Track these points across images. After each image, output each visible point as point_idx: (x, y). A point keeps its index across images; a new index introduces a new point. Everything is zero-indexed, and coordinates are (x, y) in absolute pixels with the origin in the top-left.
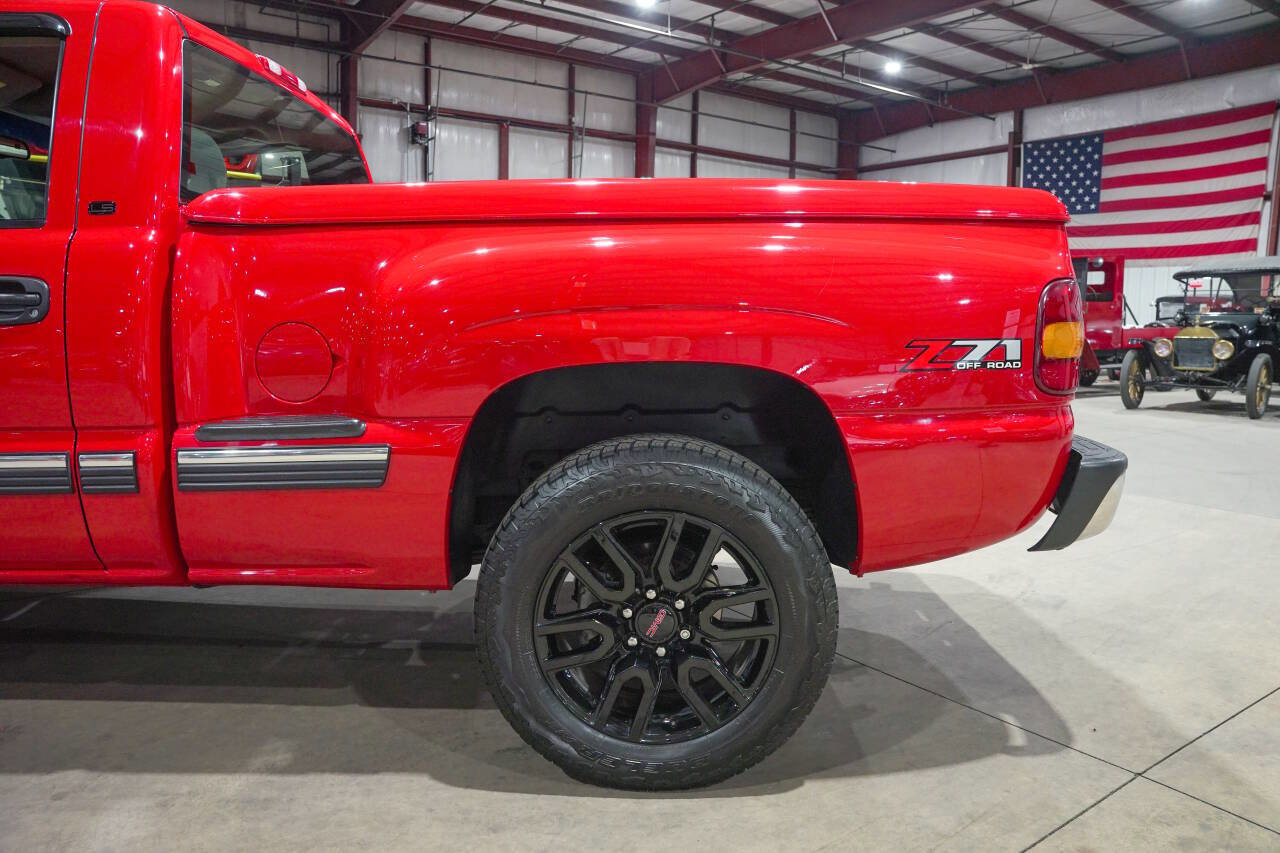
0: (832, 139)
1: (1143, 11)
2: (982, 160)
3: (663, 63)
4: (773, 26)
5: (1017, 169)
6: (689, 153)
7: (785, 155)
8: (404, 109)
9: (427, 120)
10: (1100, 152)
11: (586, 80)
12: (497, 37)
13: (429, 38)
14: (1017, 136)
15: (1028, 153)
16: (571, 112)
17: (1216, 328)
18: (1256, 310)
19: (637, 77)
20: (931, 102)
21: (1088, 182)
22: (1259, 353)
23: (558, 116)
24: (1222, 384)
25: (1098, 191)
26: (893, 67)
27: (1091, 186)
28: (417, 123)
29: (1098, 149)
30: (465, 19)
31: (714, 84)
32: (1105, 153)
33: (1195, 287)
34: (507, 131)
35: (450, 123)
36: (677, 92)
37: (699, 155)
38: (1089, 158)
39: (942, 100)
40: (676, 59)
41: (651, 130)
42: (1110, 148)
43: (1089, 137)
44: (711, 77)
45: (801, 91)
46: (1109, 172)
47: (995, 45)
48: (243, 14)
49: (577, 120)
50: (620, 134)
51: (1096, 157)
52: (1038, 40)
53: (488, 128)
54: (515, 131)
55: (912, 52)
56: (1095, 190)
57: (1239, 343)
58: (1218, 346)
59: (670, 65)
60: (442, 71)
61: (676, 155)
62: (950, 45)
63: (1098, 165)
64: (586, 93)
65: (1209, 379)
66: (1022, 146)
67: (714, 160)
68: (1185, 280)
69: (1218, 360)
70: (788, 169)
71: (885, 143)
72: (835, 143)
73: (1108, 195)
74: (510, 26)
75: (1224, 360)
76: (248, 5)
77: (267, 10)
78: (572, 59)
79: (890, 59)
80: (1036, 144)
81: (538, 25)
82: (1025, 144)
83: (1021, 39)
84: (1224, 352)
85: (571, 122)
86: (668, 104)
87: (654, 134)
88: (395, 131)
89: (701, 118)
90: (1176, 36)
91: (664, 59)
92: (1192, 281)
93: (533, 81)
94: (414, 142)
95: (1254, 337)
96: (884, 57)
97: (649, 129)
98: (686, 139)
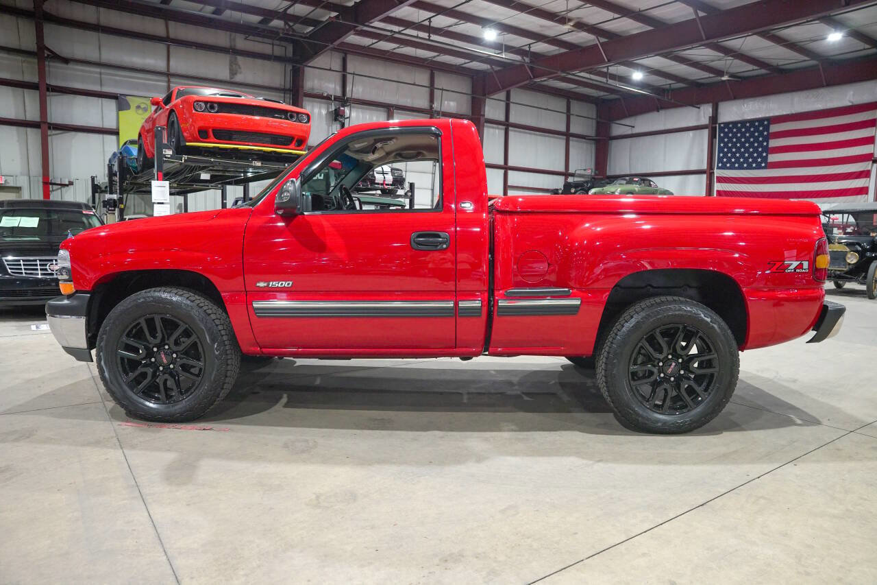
0: (592, 119)
1: (797, 45)
2: (691, 133)
3: (491, 70)
4: (563, 50)
5: (714, 140)
6: (504, 127)
7: (563, 128)
8: (330, 99)
9: (344, 106)
10: (768, 131)
11: (442, 81)
12: (388, 54)
13: (346, 54)
14: (714, 119)
15: (722, 130)
16: (432, 100)
17: (848, 245)
18: (872, 234)
19: (472, 78)
20: (659, 97)
21: (760, 149)
22: (873, 260)
23: (423, 103)
24: (851, 278)
25: (767, 155)
26: (637, 76)
27: (762, 152)
28: (339, 108)
29: (767, 128)
30: (373, 44)
31: (526, 85)
32: (770, 131)
33: (833, 220)
34: (393, 113)
35: (358, 108)
36: (500, 90)
37: (510, 128)
38: (761, 134)
39: (668, 96)
40: (499, 68)
41: (482, 113)
42: (774, 128)
43: (761, 121)
44: (523, 81)
45: (575, 88)
46: (774, 143)
47: (704, 63)
48: (234, 40)
49: (436, 106)
50: (461, 115)
51: (765, 133)
52: (731, 61)
53: (381, 111)
54: (398, 113)
55: (650, 66)
56: (764, 154)
57: (862, 254)
58: (849, 255)
59: (496, 72)
60: (355, 76)
61: (496, 128)
62: (673, 63)
63: (767, 139)
64: (442, 90)
65: (844, 275)
66: (717, 125)
67: (520, 132)
68: (828, 215)
69: (849, 264)
70: (565, 137)
71: (627, 121)
72: (594, 122)
73: (773, 158)
74: (398, 48)
75: (853, 264)
77: (251, 37)
78: (433, 68)
79: (636, 71)
80: (727, 124)
81: (416, 48)
82: (720, 124)
83: (719, 60)
84: (853, 259)
85: (431, 107)
86: (492, 97)
87: (484, 115)
88: (324, 112)
89: (512, 105)
90: (817, 60)
91: (492, 68)
92: (832, 216)
93: (412, 83)
94: (336, 120)
95: (871, 250)
96: (631, 69)
97: (480, 112)
98: (502, 118)
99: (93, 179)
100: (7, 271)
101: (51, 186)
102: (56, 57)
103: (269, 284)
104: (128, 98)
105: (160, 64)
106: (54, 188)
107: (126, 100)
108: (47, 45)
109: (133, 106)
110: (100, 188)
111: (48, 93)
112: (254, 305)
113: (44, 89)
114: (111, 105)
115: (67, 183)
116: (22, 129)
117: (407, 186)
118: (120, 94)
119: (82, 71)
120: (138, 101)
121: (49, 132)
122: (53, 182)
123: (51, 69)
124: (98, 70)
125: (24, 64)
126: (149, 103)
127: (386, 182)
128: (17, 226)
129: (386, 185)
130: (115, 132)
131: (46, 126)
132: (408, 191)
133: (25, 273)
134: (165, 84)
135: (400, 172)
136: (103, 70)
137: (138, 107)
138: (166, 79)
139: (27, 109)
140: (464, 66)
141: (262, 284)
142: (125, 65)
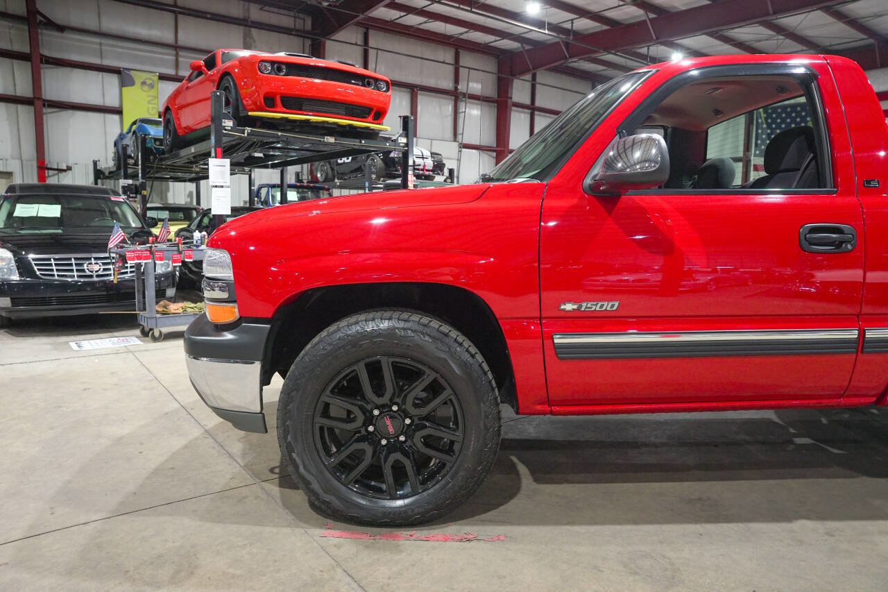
3: (521, 50)
4: (605, 27)
6: (530, 111)
11: (467, 59)
12: (413, 30)
13: (367, 29)
16: (457, 81)
19: (498, 58)
23: (448, 84)
26: (677, 57)
30: (401, 17)
31: (555, 67)
34: (417, 94)
36: (530, 70)
37: (536, 113)
40: (531, 47)
41: (509, 95)
44: (557, 61)
45: (604, 70)
47: (747, 43)
48: (248, 10)
49: (462, 87)
50: (487, 97)
53: (404, 92)
54: (422, 95)
55: (690, 47)
59: (526, 51)
61: (521, 112)
62: (719, 42)
64: (470, 69)
67: (545, 116)
74: (425, 22)
76: (251, 4)
77: (267, 8)
78: (458, 45)
79: (675, 51)
81: (446, 22)
83: (768, 40)
85: (456, 88)
86: (520, 78)
87: (511, 98)
89: (538, 87)
90: (874, 39)
91: (523, 47)
93: (442, 61)
96: (671, 50)
97: (507, 95)
98: (527, 101)
99: (95, 163)
100: (35, 272)
101: (46, 171)
102: (50, 24)
103: (581, 306)
104: (132, 73)
105: (168, 37)
106: (50, 174)
107: (131, 76)
108: (39, 9)
109: (138, 82)
110: (104, 174)
111: (42, 66)
112: (556, 341)
113: (36, 60)
114: (113, 80)
115: (65, 168)
116: (12, 106)
117: (446, 172)
118: (124, 68)
119: (80, 41)
120: (144, 76)
121: (45, 110)
122: (49, 166)
123: (44, 38)
124: (97, 40)
125: (11, 31)
126: (156, 78)
127: (427, 168)
128: (35, 215)
129: (427, 170)
130: (118, 111)
131: (40, 103)
132: (447, 178)
133: (58, 275)
134: (174, 58)
135: (440, 157)
136: (104, 41)
137: (144, 83)
138: (174, 52)
139: (17, 82)
140: (492, 44)
141: (569, 307)
142: (127, 35)
